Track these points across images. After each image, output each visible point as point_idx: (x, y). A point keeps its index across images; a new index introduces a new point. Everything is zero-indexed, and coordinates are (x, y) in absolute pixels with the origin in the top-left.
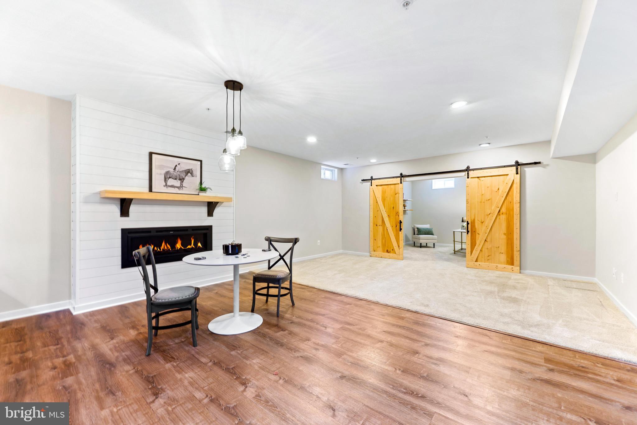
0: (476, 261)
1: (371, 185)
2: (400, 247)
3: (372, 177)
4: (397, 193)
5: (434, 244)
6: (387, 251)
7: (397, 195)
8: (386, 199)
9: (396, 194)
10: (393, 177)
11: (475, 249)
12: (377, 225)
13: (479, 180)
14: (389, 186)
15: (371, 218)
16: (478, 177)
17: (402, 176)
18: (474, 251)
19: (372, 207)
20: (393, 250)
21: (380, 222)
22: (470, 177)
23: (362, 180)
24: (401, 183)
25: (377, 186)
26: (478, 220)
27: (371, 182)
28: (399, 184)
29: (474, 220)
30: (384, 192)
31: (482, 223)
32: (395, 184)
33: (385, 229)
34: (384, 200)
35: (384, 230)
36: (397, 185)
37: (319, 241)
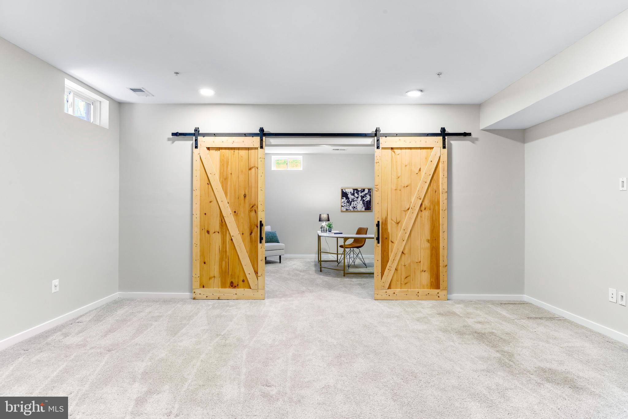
0: (389, 288)
1: (196, 147)
2: (259, 274)
3: (197, 130)
4: (252, 165)
5: (280, 256)
6: (232, 285)
7: (253, 170)
8: (229, 178)
9: (250, 169)
10: (245, 135)
11: (388, 267)
12: (208, 232)
13: (393, 153)
14: (236, 151)
15: (194, 217)
16: (392, 148)
17: (262, 134)
18: (386, 271)
19: (197, 193)
20: (243, 281)
21: (215, 225)
22: (381, 146)
23: (173, 134)
24: (262, 147)
25: (208, 149)
26: (391, 219)
27: (196, 140)
28: (256, 148)
29: (386, 218)
30: (224, 163)
31: (398, 223)
32: (248, 149)
33: (228, 239)
34: (224, 180)
35: (224, 242)
36: (253, 151)
37: (56, 282)
